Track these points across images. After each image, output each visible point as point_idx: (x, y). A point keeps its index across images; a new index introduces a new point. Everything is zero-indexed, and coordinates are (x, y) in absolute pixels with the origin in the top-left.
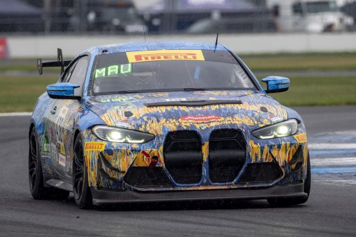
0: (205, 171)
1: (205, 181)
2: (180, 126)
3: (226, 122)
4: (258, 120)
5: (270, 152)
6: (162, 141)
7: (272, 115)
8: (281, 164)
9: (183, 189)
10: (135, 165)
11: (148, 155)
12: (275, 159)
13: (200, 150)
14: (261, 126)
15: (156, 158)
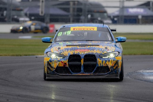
0: (82, 69)
1: (82, 72)
2: (74, 53)
3: (90, 52)
4: (102, 52)
5: (106, 63)
6: (68, 58)
7: (108, 50)
8: (109, 67)
9: (74, 75)
10: (59, 66)
11: (63, 63)
12: (107, 65)
13: (80, 61)
14: (103, 54)
15: (65, 64)
